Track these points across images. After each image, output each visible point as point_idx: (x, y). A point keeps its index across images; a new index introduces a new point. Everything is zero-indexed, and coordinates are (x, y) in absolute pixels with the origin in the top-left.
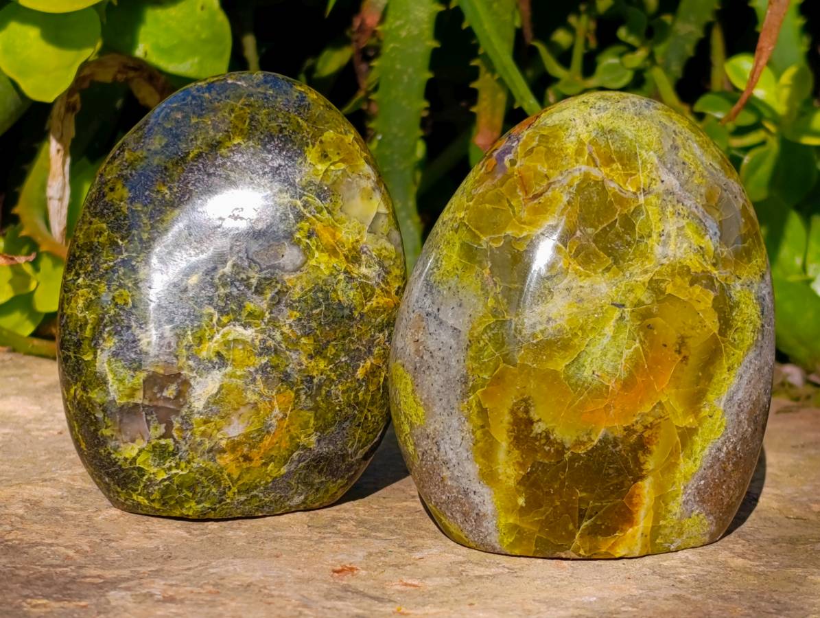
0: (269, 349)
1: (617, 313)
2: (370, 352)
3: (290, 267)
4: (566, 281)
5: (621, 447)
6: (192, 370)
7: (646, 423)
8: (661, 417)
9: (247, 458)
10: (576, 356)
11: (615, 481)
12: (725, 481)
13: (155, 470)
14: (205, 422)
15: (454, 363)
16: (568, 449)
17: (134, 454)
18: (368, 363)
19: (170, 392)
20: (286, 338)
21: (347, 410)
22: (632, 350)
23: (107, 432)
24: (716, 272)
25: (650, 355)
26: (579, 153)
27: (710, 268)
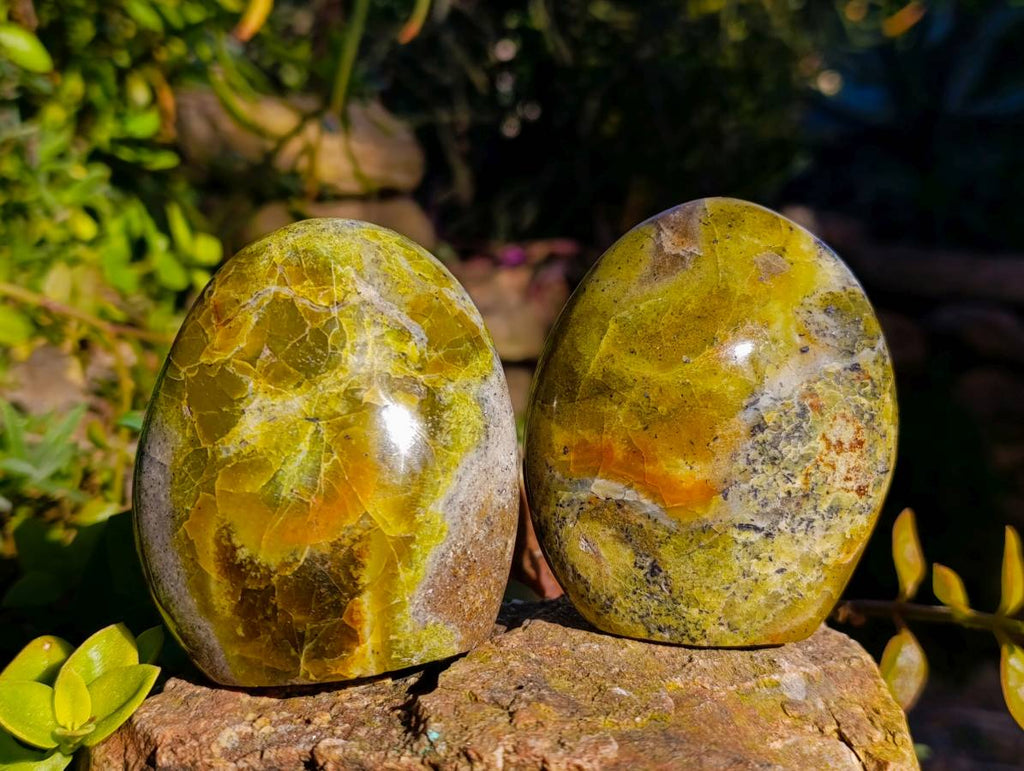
1: (311, 428)
4: (256, 401)
5: (329, 563)
7: (355, 536)
8: (370, 528)
10: (272, 476)
11: (330, 600)
12: (458, 587)
16: (275, 572)
22: (330, 463)
24: (422, 377)
25: (351, 465)
26: (270, 274)
27: (415, 373)
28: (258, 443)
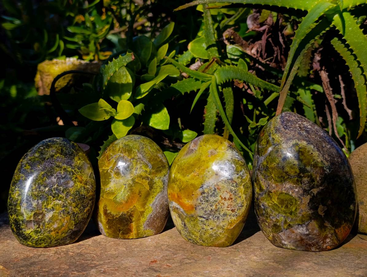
0: (65, 206)
2: (88, 206)
3: (71, 186)
4: (113, 179)
5: (126, 215)
6: (46, 211)
7: (132, 211)
8: (135, 209)
9: (58, 233)
10: (115, 196)
11: (126, 223)
13: (35, 236)
14: (48, 224)
16: (115, 216)
17: (29, 232)
18: (87, 209)
19: (40, 217)
20: (69, 203)
21: (82, 220)
22: (128, 194)
23: (23, 227)
24: (150, 176)
25: (132, 195)
27: (148, 175)
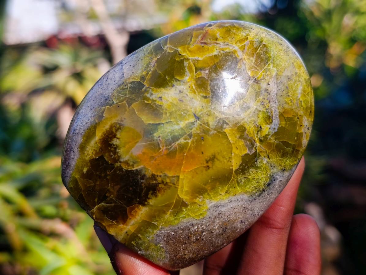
1: (192, 120)
4: (182, 87)
5: (144, 181)
7: (165, 181)
8: (174, 184)
10: (157, 123)
11: (130, 195)
12: (185, 243)
15: (110, 88)
16: (120, 162)
22: (185, 141)
24: (258, 144)
25: (192, 151)
26: (241, 41)
27: (257, 139)
28: (165, 105)
